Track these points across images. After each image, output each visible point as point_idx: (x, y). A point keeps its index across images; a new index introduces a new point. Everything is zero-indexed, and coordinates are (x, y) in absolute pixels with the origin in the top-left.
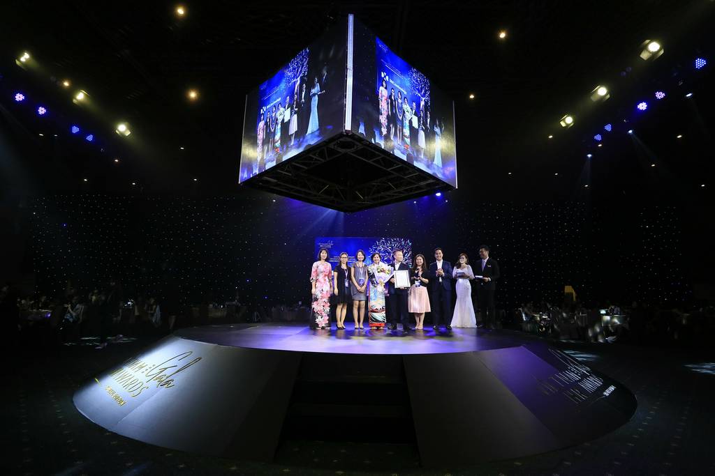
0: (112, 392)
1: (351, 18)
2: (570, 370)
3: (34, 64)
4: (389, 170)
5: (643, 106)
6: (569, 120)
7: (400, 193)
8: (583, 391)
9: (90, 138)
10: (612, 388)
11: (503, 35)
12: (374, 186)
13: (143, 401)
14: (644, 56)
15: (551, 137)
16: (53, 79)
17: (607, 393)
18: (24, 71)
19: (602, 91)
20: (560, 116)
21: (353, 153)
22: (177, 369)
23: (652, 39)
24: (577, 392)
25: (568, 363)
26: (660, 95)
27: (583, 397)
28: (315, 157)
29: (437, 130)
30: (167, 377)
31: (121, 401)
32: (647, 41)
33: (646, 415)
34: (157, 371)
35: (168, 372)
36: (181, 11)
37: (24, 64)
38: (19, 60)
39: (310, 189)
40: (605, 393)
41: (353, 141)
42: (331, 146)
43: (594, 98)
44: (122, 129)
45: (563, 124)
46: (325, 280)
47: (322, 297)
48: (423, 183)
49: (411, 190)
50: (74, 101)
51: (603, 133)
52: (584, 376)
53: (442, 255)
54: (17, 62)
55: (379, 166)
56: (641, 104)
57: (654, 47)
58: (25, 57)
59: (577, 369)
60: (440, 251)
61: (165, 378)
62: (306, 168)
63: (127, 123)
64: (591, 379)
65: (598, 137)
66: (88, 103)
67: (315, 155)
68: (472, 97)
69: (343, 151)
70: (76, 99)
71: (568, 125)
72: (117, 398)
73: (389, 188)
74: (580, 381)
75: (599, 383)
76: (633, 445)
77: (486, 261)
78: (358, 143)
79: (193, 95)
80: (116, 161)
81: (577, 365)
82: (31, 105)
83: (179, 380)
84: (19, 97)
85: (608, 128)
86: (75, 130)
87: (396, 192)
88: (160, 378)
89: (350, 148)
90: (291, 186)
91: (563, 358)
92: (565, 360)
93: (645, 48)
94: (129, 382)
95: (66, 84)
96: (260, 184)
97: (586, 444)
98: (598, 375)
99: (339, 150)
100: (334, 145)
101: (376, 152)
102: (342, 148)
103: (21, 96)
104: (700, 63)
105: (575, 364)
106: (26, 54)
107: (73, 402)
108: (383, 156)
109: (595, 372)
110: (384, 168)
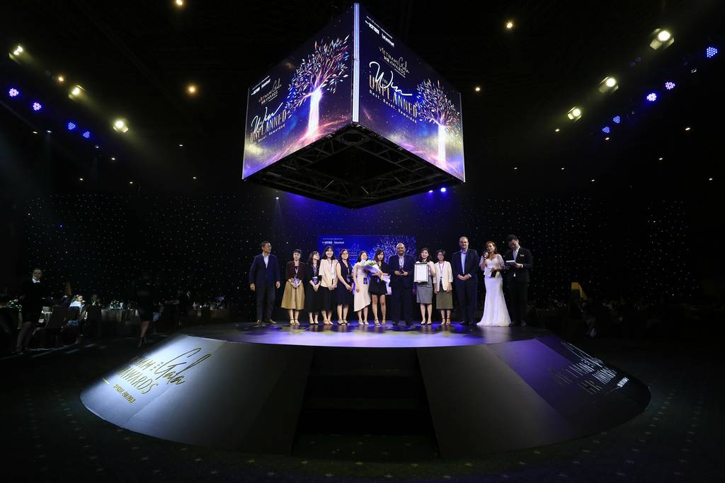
0: (119, 389)
1: (357, 7)
2: (583, 362)
3: (28, 58)
4: (396, 163)
5: (652, 97)
6: (576, 113)
7: (407, 187)
8: (597, 382)
9: (87, 135)
10: (625, 380)
11: (510, 25)
12: (380, 181)
13: (154, 399)
14: (654, 45)
15: (558, 130)
16: (48, 73)
17: (621, 384)
18: (18, 64)
20: (568, 108)
21: (360, 146)
22: (186, 366)
23: (662, 28)
24: (591, 383)
25: (581, 356)
26: (670, 86)
27: (598, 388)
28: (321, 151)
30: (177, 374)
31: (131, 398)
32: (658, 30)
33: (660, 406)
34: (166, 368)
35: (177, 369)
36: (179, 2)
37: (17, 57)
38: (12, 54)
39: (314, 184)
40: (619, 385)
41: (360, 133)
42: (338, 139)
43: (602, 90)
44: (120, 125)
45: (570, 117)
48: (430, 177)
49: (418, 184)
50: (70, 96)
51: (612, 125)
52: (597, 368)
54: (11, 56)
55: (387, 160)
56: (650, 95)
57: (664, 36)
58: (19, 51)
59: (590, 361)
61: (174, 374)
62: (311, 162)
63: (124, 119)
64: (604, 371)
65: (606, 130)
66: (85, 98)
67: (321, 148)
68: (478, 89)
69: (349, 144)
70: (71, 94)
71: (575, 118)
72: (126, 395)
73: (395, 183)
74: (593, 372)
75: (612, 375)
76: (650, 433)
77: (518, 251)
78: (365, 136)
79: (192, 90)
80: (113, 159)
81: (589, 357)
82: (24, 101)
83: (188, 376)
84: (13, 92)
85: (617, 120)
86: (71, 126)
87: (403, 187)
88: (170, 374)
89: (357, 141)
90: (295, 182)
91: (575, 350)
92: (577, 352)
93: (655, 37)
94: (138, 379)
95: (61, 79)
96: (264, 179)
97: (603, 433)
98: (611, 367)
99: (346, 143)
100: (341, 138)
101: (383, 145)
102: (349, 141)
103: (15, 91)
104: (711, 52)
105: (587, 356)
106: (19, 47)
107: (81, 400)
108: (390, 149)
109: (607, 365)
110: (392, 162)
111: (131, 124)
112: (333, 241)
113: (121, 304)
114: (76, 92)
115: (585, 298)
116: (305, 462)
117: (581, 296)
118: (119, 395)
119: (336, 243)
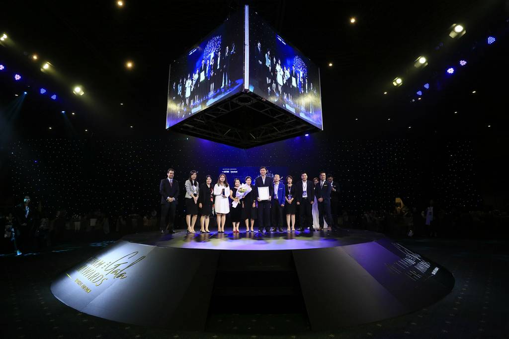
0: (79, 283)
1: (247, 8)
2: (408, 257)
3: (11, 43)
4: (275, 117)
5: (451, 71)
6: (399, 81)
7: (282, 134)
8: (418, 272)
9: (54, 97)
10: (437, 269)
11: (353, 21)
12: (263, 129)
13: (105, 289)
14: (452, 35)
15: (386, 93)
16: (25, 53)
17: (434, 272)
18: (4, 47)
19: (422, 60)
20: (393, 78)
21: (250, 106)
22: (128, 265)
23: (458, 23)
24: (414, 273)
25: (406, 253)
26: (463, 63)
27: (419, 276)
30: (121, 271)
31: (88, 289)
32: (454, 25)
33: (462, 288)
34: (113, 266)
35: (121, 268)
36: (120, 3)
37: (3, 42)
39: (217, 132)
41: (249, 96)
42: (234, 101)
43: (416, 65)
44: (78, 90)
45: (395, 84)
48: (298, 127)
49: (290, 131)
50: (42, 70)
51: (423, 90)
52: (417, 261)
55: (268, 115)
57: (459, 29)
58: (4, 37)
59: (412, 257)
61: (119, 271)
62: (215, 117)
63: (81, 86)
64: (422, 263)
65: (419, 93)
66: (53, 71)
67: (222, 107)
68: (331, 65)
69: (242, 104)
70: (43, 68)
71: (398, 85)
72: (84, 287)
73: (274, 131)
74: (415, 265)
75: (428, 266)
76: (457, 309)
78: (254, 99)
79: (129, 65)
80: (73, 114)
82: (8, 72)
83: (129, 272)
85: (427, 86)
86: (43, 91)
87: (279, 134)
88: (116, 272)
89: (248, 102)
90: (203, 130)
91: (402, 249)
92: (404, 250)
93: (452, 29)
94: (93, 275)
95: (35, 57)
96: (182, 129)
97: (424, 309)
98: (427, 260)
99: (240, 103)
100: (236, 100)
101: (267, 105)
102: (242, 102)
103: (1, 66)
104: (491, 40)
105: (410, 253)
106: (4, 35)
107: (51, 291)
108: (271, 108)
109: (424, 258)
110: (272, 117)
111: (85, 89)
112: (230, 171)
114: (46, 66)
116: (215, 337)
117: (403, 207)
119: (232, 172)
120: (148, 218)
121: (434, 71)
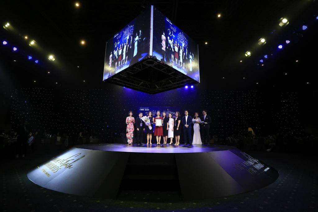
0: (44, 171)
1: (152, 7)
2: (250, 160)
3: (12, 28)
4: (169, 74)
5: (280, 47)
6: (249, 54)
7: (174, 85)
8: (255, 169)
9: (37, 62)
10: (268, 168)
11: (219, 16)
12: (163, 82)
13: (58, 175)
14: (281, 25)
15: (241, 61)
16: (20, 35)
17: (266, 170)
18: (7, 31)
19: (263, 40)
20: (245, 52)
21: (153, 66)
22: (74, 161)
23: (284, 18)
24: (252, 169)
25: (249, 158)
26: (288, 42)
27: (255, 171)
28: (137, 68)
29: (191, 57)
30: (70, 164)
31: (49, 174)
32: (282, 18)
33: (282, 179)
34: (65, 162)
35: (70, 162)
36: (77, 5)
37: (7, 28)
38: (5, 26)
39: (134, 83)
40: (265, 170)
41: (153, 61)
42: (144, 63)
43: (259, 44)
44: (51, 58)
45: (246, 55)
46: (131, 124)
47: (130, 131)
48: (184, 80)
49: (179, 84)
50: (30, 45)
51: (264, 59)
52: (255, 163)
53: (188, 113)
54: (4, 27)
55: (165, 73)
56: (280, 46)
57: (285, 21)
58: (8, 25)
59: (253, 160)
60: (187, 112)
61: (68, 164)
62: (133, 73)
63: (53, 55)
64: (259, 164)
65: (262, 61)
66: (36, 46)
67: (136, 67)
68: (206, 43)
69: (149, 65)
70: (30, 44)
71: (248, 56)
72: (47, 173)
73: (170, 83)
74: (253, 165)
75: (262, 166)
76: (276, 191)
77: (205, 116)
78: (156, 62)
79: (83, 43)
80: (49, 73)
81: (253, 159)
82: (10, 46)
83: (75, 165)
84: (5, 43)
85: (266, 57)
86: (30, 58)
87: (172, 85)
88: (67, 164)
89: (152, 64)
90: (127, 82)
91: (246, 156)
92: (248, 156)
93: (281, 21)
94: (52, 167)
95: (26, 38)
96: (113, 81)
97: (256, 191)
98: (262, 163)
99: (147, 65)
100: (145, 63)
101: (164, 66)
102: (148, 64)
103: (6, 42)
104: (305, 28)
105: (252, 158)
106: (8, 23)
107: (27, 176)
108: (167, 68)
109: (260, 162)
110: (167, 73)
111: (56, 56)
112: (144, 109)
113: (51, 136)
114: (32, 43)
115: (254, 135)
116: (122, 202)
117: (253, 134)
118: (44, 173)
119: (145, 110)
120: (93, 138)
121: (270, 47)
